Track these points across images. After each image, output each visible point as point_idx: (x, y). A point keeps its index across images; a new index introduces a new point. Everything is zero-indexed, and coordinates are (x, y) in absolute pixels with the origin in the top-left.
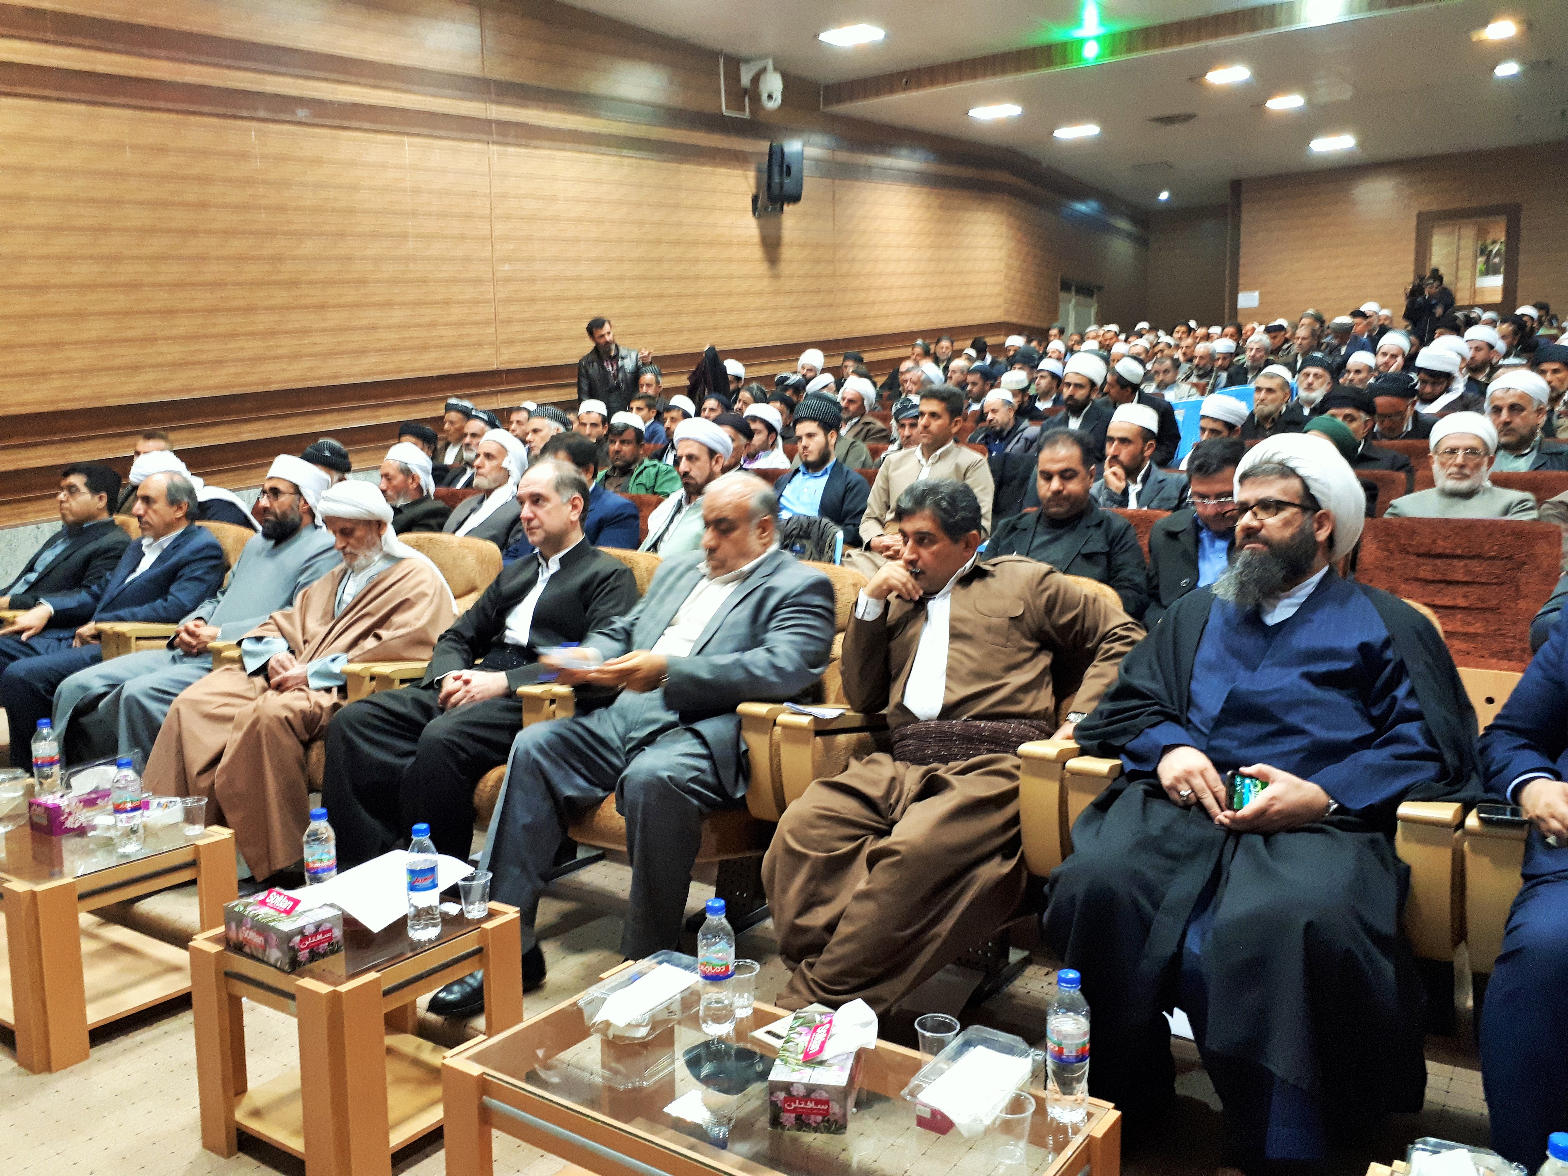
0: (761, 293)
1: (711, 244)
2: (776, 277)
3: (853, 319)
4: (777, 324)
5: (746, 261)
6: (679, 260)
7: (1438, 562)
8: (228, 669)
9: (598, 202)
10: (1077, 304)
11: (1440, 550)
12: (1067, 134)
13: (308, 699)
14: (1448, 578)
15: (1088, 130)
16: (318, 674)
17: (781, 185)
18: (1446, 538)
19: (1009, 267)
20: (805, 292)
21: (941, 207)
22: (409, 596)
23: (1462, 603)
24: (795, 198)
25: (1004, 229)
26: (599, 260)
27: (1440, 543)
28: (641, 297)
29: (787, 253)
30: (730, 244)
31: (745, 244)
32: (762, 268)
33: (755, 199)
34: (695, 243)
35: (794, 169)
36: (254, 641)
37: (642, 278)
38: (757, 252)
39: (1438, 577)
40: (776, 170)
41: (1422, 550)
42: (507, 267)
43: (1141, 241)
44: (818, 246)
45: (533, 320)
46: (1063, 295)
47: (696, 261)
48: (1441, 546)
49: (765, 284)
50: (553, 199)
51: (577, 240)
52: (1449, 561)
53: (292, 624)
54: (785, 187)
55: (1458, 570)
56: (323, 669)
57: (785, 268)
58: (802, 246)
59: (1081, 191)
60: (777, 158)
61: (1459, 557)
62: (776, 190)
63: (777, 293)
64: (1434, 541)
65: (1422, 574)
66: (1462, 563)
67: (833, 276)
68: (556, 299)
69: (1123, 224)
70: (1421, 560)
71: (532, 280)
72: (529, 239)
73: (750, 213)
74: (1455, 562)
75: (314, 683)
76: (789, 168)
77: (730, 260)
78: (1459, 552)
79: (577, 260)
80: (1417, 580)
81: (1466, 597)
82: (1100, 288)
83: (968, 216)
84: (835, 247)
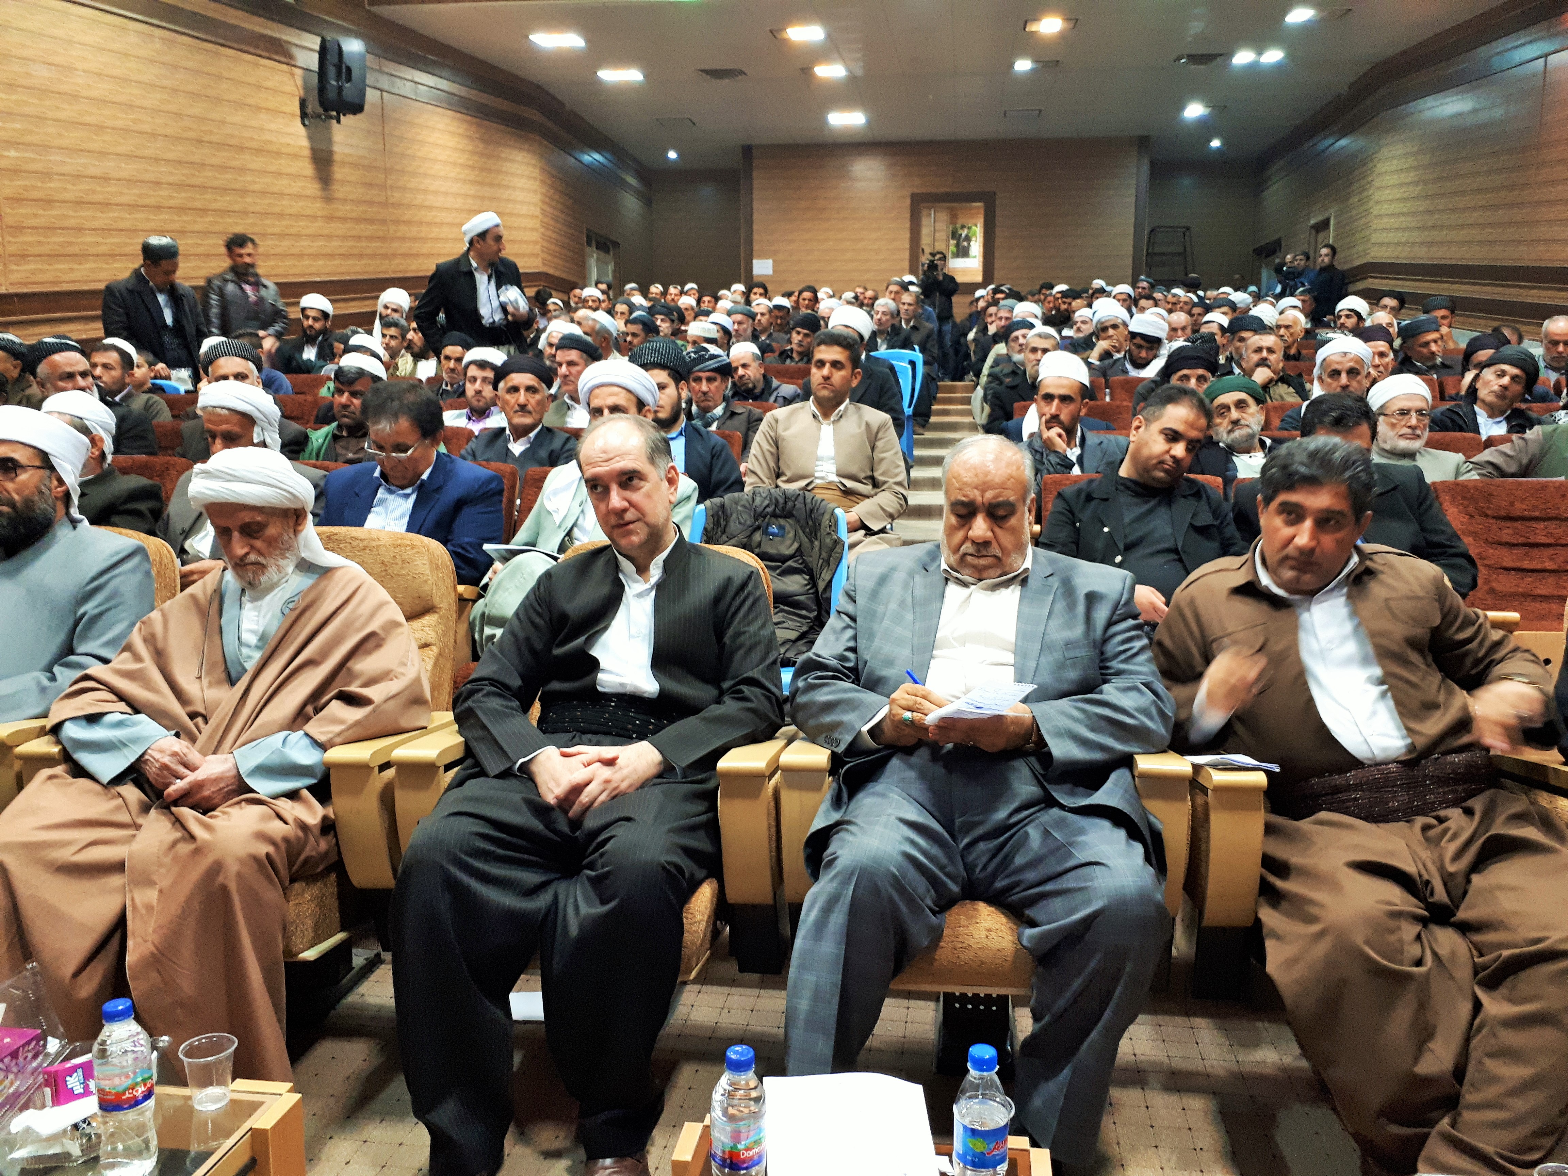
0: (314, 218)
1: (259, 151)
2: (328, 199)
3: (405, 256)
4: (331, 256)
5: (295, 177)
6: (223, 168)
7: (1517, 524)
8: (51, 777)
9: (125, 81)
10: (598, 260)
11: (1519, 513)
12: (611, 75)
13: (280, 817)
14: (1531, 541)
15: (632, 75)
16: (267, 771)
17: (340, 89)
18: (1523, 500)
19: (544, 213)
20: (358, 220)
21: (482, 140)
22: (374, 626)
23: (1549, 565)
24: (357, 108)
25: (536, 173)
26: (131, 157)
27: (1518, 505)
28: (182, 210)
29: (339, 173)
30: (278, 154)
31: (295, 156)
32: (313, 188)
33: (303, 104)
34: (241, 149)
35: (355, 73)
36: (84, 723)
37: (181, 186)
38: (307, 169)
39: (1521, 540)
40: (332, 71)
41: (1502, 513)
42: (13, 153)
43: (647, 201)
44: (369, 168)
45: (51, 229)
46: (588, 250)
47: (242, 170)
48: (1519, 508)
49: (317, 207)
50: (69, 69)
51: (100, 128)
52: (1528, 524)
53: (147, 684)
54: (345, 93)
55: (1540, 533)
56: (275, 760)
57: (340, 190)
58: (354, 165)
59: (597, 142)
60: (332, 58)
61: (1537, 519)
62: (332, 95)
63: (330, 218)
64: (1512, 504)
65: (1506, 538)
66: (1542, 525)
67: (385, 204)
68: (80, 203)
69: (632, 181)
70: (1503, 524)
71: (46, 175)
72: (41, 119)
73: (299, 119)
74: (1534, 524)
75: (264, 787)
76: (349, 70)
77: (278, 174)
78: (1537, 514)
79: (103, 154)
80: (1500, 544)
81: (1551, 559)
82: (616, 245)
83: (506, 152)
84: (387, 171)
